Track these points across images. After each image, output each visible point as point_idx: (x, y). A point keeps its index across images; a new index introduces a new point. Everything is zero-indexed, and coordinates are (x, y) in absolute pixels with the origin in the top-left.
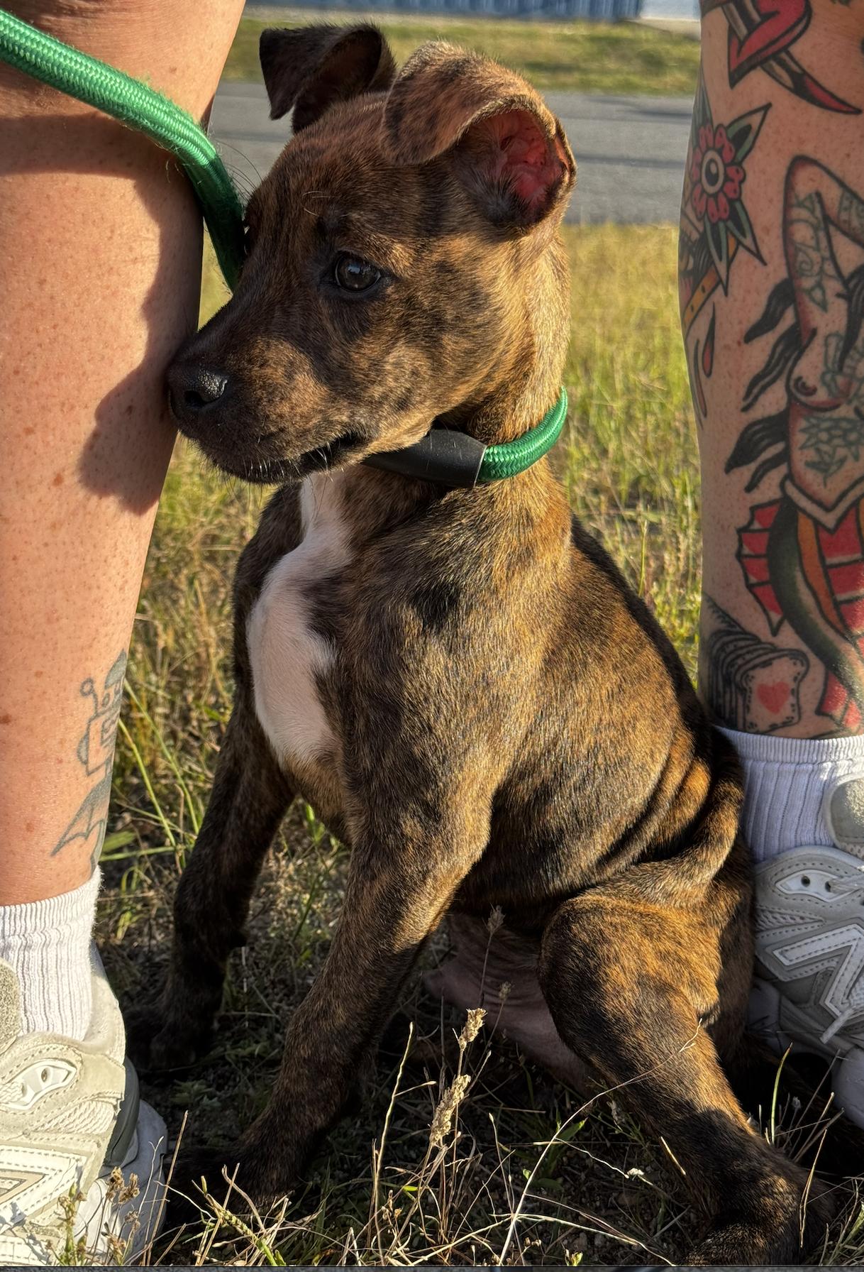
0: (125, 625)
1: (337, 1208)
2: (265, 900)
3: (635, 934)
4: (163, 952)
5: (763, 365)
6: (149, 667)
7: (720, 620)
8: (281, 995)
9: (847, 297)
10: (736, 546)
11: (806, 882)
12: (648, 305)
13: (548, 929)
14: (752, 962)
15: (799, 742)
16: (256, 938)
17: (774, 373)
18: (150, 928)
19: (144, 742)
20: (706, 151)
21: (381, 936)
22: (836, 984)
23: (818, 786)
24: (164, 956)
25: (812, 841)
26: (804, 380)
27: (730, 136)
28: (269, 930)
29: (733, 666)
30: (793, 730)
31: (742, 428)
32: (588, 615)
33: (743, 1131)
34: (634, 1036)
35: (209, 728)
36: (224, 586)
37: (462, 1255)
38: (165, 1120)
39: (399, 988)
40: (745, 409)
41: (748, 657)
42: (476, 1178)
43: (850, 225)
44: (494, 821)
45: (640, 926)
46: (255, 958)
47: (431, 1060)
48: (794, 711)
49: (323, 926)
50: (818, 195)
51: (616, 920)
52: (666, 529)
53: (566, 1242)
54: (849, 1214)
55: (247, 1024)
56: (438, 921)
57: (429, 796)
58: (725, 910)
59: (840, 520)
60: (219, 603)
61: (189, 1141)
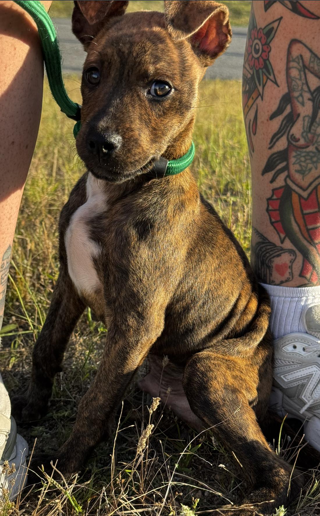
0: (10, 234)
1: (98, 479)
2: (70, 353)
3: (223, 368)
4: (28, 374)
5: (277, 129)
6: (24, 257)
7: (259, 238)
8: (76, 392)
9: (312, 100)
10: (266, 206)
11: (295, 347)
12: (233, 113)
13: (187, 365)
14: (272, 380)
15: (292, 288)
16: (67, 369)
17: (282, 133)
18: (23, 364)
19: (21, 288)
20: (254, 40)
21: (119, 367)
22: (306, 389)
23: (300, 307)
24: (28, 375)
25: (298, 331)
26: (295, 135)
27: (265, 32)
28: (72, 365)
29: (265, 257)
30: (290, 283)
31: (268, 156)
32: (207, 235)
33: (266, 449)
34: (222, 410)
35: (48, 282)
36: (55, 224)
37: (150, 499)
38: (28, 442)
39: (126, 389)
40: (270, 148)
41: (271, 253)
42: (156, 468)
43: (314, 69)
44: (166, 319)
45: (226, 365)
46: (66, 377)
47: (138, 419)
48: (290, 275)
49: (94, 364)
50: (301, 56)
51: (216, 362)
52: (239, 204)
53: (193, 494)
54: (310, 484)
55: (62, 403)
56: (142, 361)
57: (140, 309)
58: (261, 358)
59: (310, 195)
60: (53, 231)
61: (37, 451)
